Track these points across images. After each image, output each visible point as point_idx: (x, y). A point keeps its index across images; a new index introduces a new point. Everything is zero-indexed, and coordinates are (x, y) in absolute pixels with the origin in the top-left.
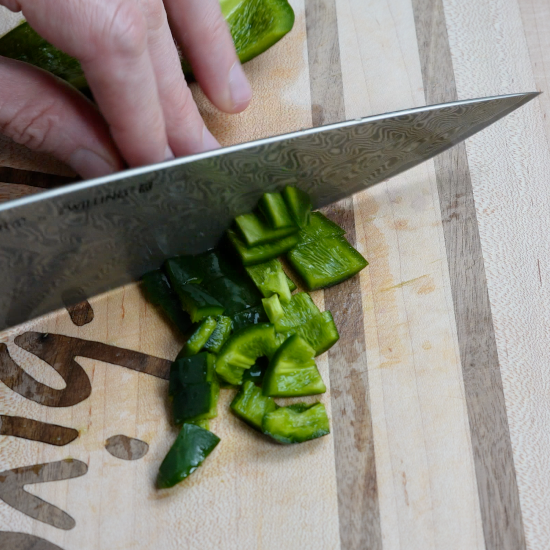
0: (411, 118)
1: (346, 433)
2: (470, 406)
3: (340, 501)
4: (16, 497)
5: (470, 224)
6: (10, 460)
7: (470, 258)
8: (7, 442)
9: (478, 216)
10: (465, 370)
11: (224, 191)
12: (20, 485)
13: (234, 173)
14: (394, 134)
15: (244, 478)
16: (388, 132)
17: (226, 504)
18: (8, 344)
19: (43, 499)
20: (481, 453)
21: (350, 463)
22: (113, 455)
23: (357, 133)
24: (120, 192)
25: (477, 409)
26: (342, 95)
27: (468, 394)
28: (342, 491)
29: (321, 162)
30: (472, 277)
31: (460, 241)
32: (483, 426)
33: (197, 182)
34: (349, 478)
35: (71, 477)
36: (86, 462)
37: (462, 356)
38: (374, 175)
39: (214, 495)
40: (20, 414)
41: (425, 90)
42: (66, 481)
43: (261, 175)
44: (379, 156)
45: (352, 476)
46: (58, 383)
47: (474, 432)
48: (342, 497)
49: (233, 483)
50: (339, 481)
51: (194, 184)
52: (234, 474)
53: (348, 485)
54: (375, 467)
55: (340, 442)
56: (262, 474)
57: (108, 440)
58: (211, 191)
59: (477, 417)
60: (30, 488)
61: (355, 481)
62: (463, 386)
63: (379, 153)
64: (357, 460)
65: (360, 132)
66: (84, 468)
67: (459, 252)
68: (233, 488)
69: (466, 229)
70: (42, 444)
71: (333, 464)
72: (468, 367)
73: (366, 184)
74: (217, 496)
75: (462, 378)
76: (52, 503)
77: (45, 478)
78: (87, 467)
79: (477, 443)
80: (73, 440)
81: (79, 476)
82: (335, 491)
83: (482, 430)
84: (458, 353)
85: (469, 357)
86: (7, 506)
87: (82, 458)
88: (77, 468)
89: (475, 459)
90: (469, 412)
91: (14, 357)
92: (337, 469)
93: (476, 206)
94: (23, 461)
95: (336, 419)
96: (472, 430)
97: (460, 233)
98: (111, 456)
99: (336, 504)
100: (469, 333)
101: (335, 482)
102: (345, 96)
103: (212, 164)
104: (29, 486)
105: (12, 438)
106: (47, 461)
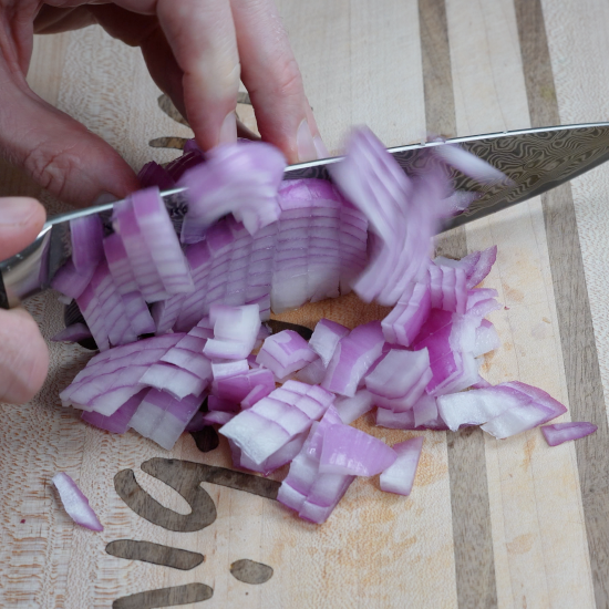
0: (550, 135)
1: (467, 557)
2: (589, 531)
5: (589, 353)
6: (137, 584)
7: (590, 385)
8: (134, 566)
9: (597, 344)
10: (584, 495)
14: (534, 151)
15: (367, 601)
16: (529, 148)
18: (134, 470)
20: (600, 577)
21: (472, 588)
22: (238, 579)
23: (499, 146)
25: (596, 534)
27: (587, 519)
30: (591, 404)
31: (579, 368)
32: (602, 550)
34: (471, 602)
35: (196, 601)
36: (211, 586)
37: (581, 481)
38: (516, 191)
40: (146, 539)
41: (545, 220)
42: (191, 605)
44: (521, 173)
45: (473, 600)
46: (184, 508)
47: (593, 556)
49: (356, 606)
50: (460, 605)
52: (357, 598)
54: (495, 591)
55: (461, 566)
56: (385, 598)
57: (233, 564)
59: (597, 542)
61: (476, 605)
62: (582, 512)
63: (520, 169)
64: (478, 584)
65: (502, 145)
66: (209, 592)
67: (578, 380)
69: (586, 357)
70: (168, 568)
71: (455, 587)
72: (587, 492)
73: (509, 201)
75: (581, 504)
77: (171, 602)
78: (212, 590)
79: (596, 568)
80: (198, 564)
81: (204, 599)
83: (601, 555)
84: (578, 478)
85: (588, 482)
87: (207, 582)
88: (203, 592)
89: (594, 583)
90: (588, 537)
91: (140, 483)
92: (458, 593)
93: (596, 334)
94: (149, 585)
95: (458, 544)
96: (592, 555)
97: (579, 360)
98: (236, 580)
100: (588, 459)
101: (456, 606)
105: (138, 562)
106: (173, 585)
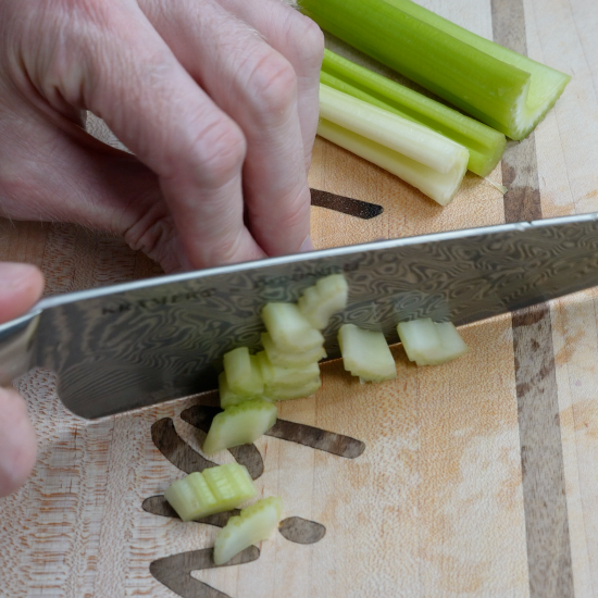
1: (538, 515)
3: (532, 588)
4: (182, 584)
6: (176, 544)
11: (440, 276)
12: (187, 570)
13: (452, 259)
15: (428, 563)
17: (409, 591)
19: (212, 585)
21: (543, 548)
22: (287, 538)
24: (322, 270)
26: (534, 150)
28: (534, 577)
29: (552, 254)
33: (410, 266)
34: (542, 564)
35: (242, 563)
36: (258, 546)
39: (396, 582)
42: (236, 567)
43: (484, 263)
45: (545, 561)
46: (228, 461)
48: (534, 585)
49: (417, 569)
50: (531, 567)
51: (407, 267)
52: (418, 559)
53: (541, 571)
55: (532, 524)
56: (448, 560)
57: (282, 522)
58: (426, 275)
60: (198, 574)
61: (548, 567)
64: (551, 544)
66: (256, 552)
68: (417, 574)
71: (525, 547)
74: (399, 583)
76: (222, 590)
78: (259, 551)
81: (250, 561)
82: (527, 577)
86: (173, 593)
92: (529, 554)
94: (190, 545)
95: (528, 500)
98: (285, 540)
99: (528, 591)
101: (526, 568)
102: (538, 151)
103: (427, 249)
104: (196, 571)
